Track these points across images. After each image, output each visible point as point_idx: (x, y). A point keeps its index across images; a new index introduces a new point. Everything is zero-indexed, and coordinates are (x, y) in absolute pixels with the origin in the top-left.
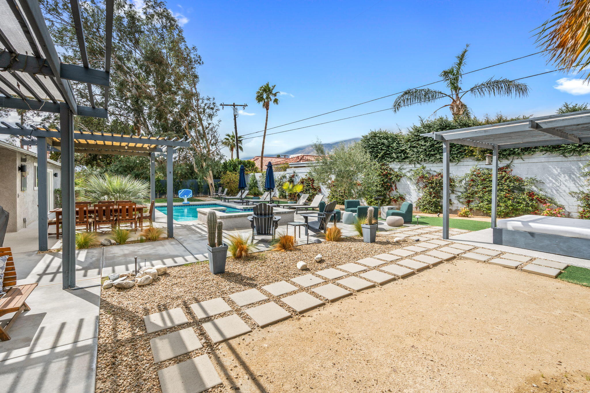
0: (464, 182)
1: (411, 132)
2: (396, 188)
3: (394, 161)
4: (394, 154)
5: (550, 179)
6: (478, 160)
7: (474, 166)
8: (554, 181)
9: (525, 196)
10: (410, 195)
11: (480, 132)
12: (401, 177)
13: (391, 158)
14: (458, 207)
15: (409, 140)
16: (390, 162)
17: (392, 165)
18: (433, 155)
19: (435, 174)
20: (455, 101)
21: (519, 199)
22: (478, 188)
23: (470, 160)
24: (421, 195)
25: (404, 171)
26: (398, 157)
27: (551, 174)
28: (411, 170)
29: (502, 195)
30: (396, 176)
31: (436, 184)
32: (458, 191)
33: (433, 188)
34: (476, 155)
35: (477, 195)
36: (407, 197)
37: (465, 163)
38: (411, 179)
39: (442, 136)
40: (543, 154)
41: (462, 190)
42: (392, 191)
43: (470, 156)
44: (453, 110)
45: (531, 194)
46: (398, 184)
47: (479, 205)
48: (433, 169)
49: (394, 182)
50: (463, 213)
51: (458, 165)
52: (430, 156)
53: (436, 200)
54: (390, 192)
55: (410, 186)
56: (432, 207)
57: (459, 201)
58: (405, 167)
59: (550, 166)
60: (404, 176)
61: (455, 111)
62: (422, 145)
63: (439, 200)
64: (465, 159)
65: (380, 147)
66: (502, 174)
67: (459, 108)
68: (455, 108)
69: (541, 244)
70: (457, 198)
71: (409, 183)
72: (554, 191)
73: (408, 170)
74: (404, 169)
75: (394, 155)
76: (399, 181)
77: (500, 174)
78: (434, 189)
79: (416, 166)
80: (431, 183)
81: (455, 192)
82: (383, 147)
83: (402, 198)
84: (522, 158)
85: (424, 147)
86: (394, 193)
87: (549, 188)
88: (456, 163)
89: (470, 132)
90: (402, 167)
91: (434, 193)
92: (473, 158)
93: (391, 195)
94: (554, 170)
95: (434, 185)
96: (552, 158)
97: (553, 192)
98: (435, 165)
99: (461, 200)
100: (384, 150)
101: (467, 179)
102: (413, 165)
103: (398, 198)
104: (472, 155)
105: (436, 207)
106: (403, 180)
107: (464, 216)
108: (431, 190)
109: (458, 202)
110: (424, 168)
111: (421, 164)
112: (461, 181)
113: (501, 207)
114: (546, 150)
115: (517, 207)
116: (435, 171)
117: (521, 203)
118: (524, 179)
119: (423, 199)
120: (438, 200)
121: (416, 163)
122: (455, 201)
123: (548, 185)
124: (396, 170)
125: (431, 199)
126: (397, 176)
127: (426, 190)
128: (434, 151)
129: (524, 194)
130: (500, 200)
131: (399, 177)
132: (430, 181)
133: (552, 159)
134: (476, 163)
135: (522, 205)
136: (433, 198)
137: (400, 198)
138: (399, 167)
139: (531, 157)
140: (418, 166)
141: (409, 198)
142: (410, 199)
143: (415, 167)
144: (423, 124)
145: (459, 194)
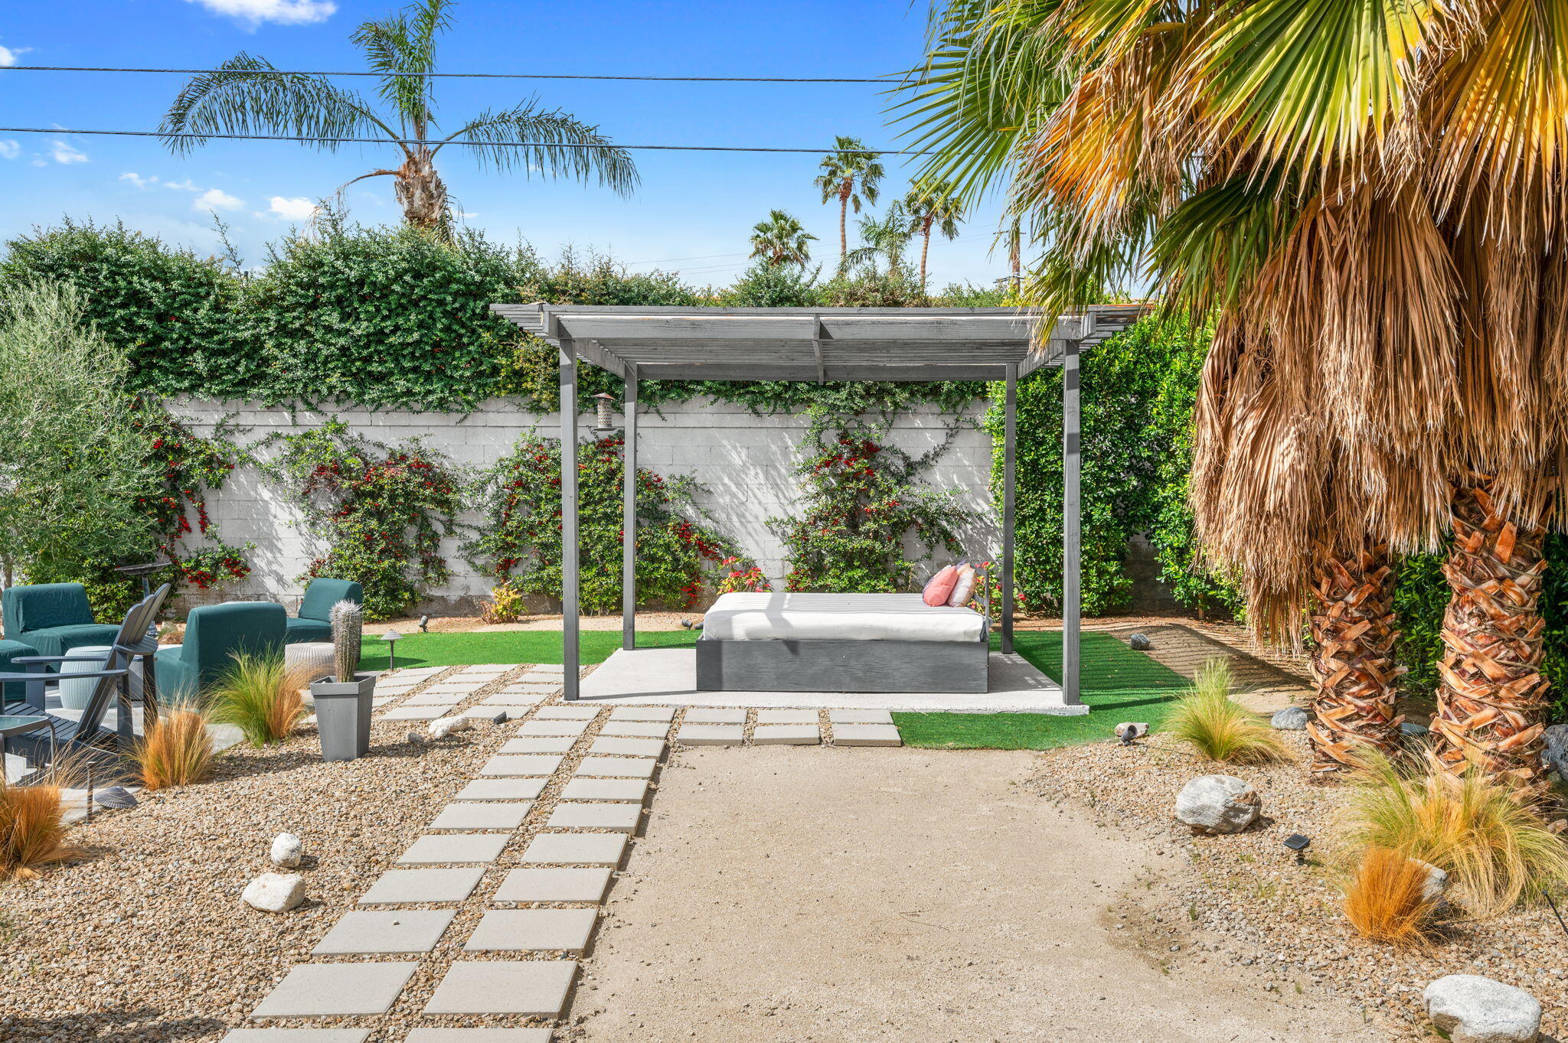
0: (491, 489)
1: (280, 265)
2: (204, 522)
3: (193, 388)
4: (198, 355)
5: (726, 480)
6: (536, 408)
7: (527, 431)
8: (733, 488)
9: (669, 536)
10: (272, 547)
11: (678, 324)
12: (231, 467)
13: (180, 376)
14: (468, 588)
15: (266, 302)
16: (175, 392)
17: (181, 410)
18: (379, 378)
19: (383, 456)
20: (415, 163)
21: (656, 546)
22: (538, 514)
23: (509, 408)
24: (324, 547)
25: (241, 441)
26: (214, 374)
27: (728, 467)
28: (278, 436)
29: (612, 534)
30: (203, 463)
31: (392, 498)
32: (470, 527)
33: (380, 515)
34: (531, 392)
35: (535, 540)
36: (260, 561)
37: (493, 418)
38: (277, 477)
39: (559, 321)
40: (712, 404)
41: (485, 520)
42: (185, 534)
43: (510, 392)
44: (410, 198)
45: (685, 530)
46: (211, 498)
47: (544, 574)
48: (371, 435)
49: (192, 492)
50: (505, 608)
51: (467, 423)
52: (364, 379)
53: (393, 566)
54: (172, 537)
55: (273, 508)
56: (376, 594)
57: (473, 565)
58: (246, 419)
59: (725, 442)
60: (243, 462)
61: (417, 203)
62: (329, 329)
63: (404, 562)
64: (492, 404)
65: (120, 312)
66: (611, 462)
67: (431, 196)
68: (418, 193)
69: (810, 671)
70: (465, 553)
71: (266, 495)
72: (735, 519)
73: (261, 434)
74: (244, 432)
75: (199, 362)
76: (218, 486)
77: (604, 462)
78: (381, 521)
79: (299, 421)
80: (373, 495)
81: (458, 530)
82: (137, 314)
83: (236, 565)
84: (658, 412)
85: (342, 341)
86: (194, 542)
87: (723, 509)
88: (461, 416)
89: (649, 321)
90: (232, 422)
91: (383, 536)
92: (518, 398)
93: (180, 552)
94: (734, 455)
95: (383, 502)
96: (728, 417)
97: (731, 521)
98: (380, 418)
99: (480, 561)
100: (142, 329)
101: (502, 480)
102: (287, 415)
103: (216, 564)
104: (518, 390)
105: (393, 594)
106: (240, 481)
107: (509, 620)
108: (373, 523)
109: (469, 568)
110: (340, 430)
111: (322, 413)
112: (482, 488)
113: (608, 576)
114: (718, 392)
115: (651, 572)
116: (381, 446)
117: (662, 560)
118: (665, 479)
119: (341, 563)
120: (398, 564)
121: (300, 405)
122: (457, 565)
123: (721, 500)
124: (205, 433)
125: (372, 562)
126: (210, 462)
127: (352, 524)
128: (381, 362)
129: (666, 527)
130: (606, 553)
131: (218, 466)
132: (369, 488)
133: (729, 420)
134: (530, 420)
135: (663, 566)
136: (380, 560)
137: (228, 566)
138: (216, 418)
139: (679, 410)
140: (308, 418)
141: (269, 563)
142: (275, 567)
143: (295, 424)
144: (338, 239)
145: (474, 536)
